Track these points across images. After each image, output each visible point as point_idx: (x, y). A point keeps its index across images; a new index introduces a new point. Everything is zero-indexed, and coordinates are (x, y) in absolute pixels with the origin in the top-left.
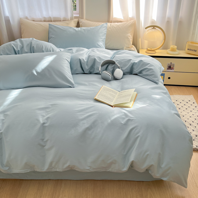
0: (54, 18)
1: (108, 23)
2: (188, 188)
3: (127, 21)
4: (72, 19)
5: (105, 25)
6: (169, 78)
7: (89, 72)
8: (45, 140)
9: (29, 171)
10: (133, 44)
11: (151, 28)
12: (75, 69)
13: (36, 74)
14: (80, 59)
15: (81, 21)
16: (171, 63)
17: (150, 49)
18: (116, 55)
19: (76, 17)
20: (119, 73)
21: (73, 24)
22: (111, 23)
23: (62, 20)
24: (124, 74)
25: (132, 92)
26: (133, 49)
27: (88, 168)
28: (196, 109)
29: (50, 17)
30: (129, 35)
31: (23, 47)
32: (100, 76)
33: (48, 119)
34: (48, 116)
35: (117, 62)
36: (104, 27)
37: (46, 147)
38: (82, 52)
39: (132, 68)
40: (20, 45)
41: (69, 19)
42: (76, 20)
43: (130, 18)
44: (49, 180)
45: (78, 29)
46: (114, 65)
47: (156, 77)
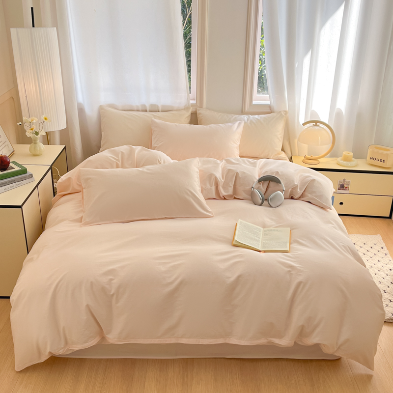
6: (341, 203)
11: (312, 124)
15: (200, 111)
17: (310, 157)
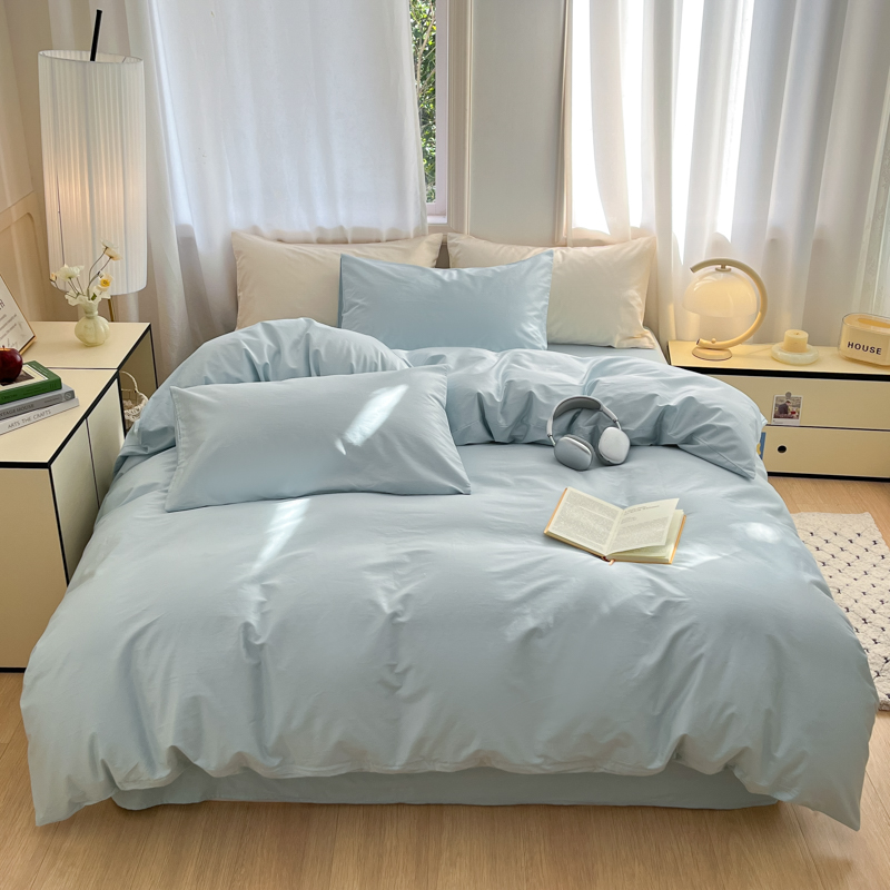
0: (356, 230)
1: (554, 249)
2: (860, 830)
3: (625, 240)
4: (420, 234)
5: (546, 259)
6: (782, 449)
7: (511, 437)
8: (399, 669)
9: (343, 772)
10: (647, 324)
11: (712, 269)
12: (462, 427)
13: (343, 450)
14: (479, 394)
15: (453, 241)
16: (789, 395)
17: (710, 342)
18: (602, 379)
19: (435, 228)
20: (614, 440)
21: (425, 254)
22: (564, 250)
23: (384, 238)
24: (632, 446)
25: (669, 509)
26: (646, 342)
27: (538, 761)
28: (885, 566)
29: (342, 228)
30: (633, 292)
31: (278, 352)
32: (550, 452)
33: (406, 599)
34: (404, 591)
35: (608, 403)
36: (542, 267)
37: (404, 692)
38: (480, 368)
39: (661, 426)
40: (269, 346)
41: (412, 235)
42: (437, 238)
43: (634, 229)
44: (398, 804)
45: (451, 275)
46: (596, 415)
47: (744, 456)
